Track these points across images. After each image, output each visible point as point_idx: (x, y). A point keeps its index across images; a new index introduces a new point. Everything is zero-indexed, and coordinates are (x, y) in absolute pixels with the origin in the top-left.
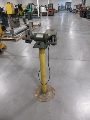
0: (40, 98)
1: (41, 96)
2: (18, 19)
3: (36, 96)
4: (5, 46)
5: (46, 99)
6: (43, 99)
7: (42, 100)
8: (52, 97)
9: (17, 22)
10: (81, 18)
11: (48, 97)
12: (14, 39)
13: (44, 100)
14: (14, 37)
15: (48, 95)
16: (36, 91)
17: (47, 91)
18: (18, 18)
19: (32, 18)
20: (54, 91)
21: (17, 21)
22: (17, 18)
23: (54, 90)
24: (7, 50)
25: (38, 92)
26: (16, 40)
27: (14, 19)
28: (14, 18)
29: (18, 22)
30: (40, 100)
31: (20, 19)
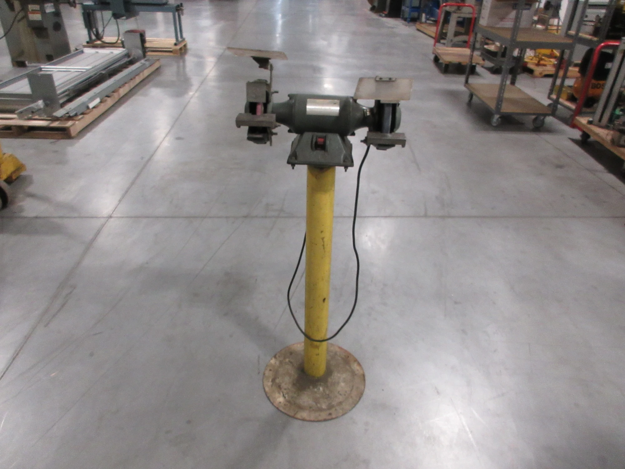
0: (301, 408)
1: (306, 399)
2: (57, 14)
3: (281, 399)
4: (20, 167)
5: (330, 407)
6: (321, 410)
7: (313, 416)
8: (354, 393)
9: (51, 31)
10: (374, 16)
11: (341, 398)
12: (56, 124)
13: (324, 415)
14: (60, 113)
15: (339, 388)
16: (273, 381)
17: (329, 372)
18: (56, 6)
19: (137, 8)
20: (355, 367)
21: (49, 25)
22: (49, 8)
23: (356, 360)
24: (31, 189)
25: (286, 382)
26: (73, 132)
27: (34, 12)
28: (31, 7)
29: (58, 26)
30: (304, 414)
31: (64, 9)
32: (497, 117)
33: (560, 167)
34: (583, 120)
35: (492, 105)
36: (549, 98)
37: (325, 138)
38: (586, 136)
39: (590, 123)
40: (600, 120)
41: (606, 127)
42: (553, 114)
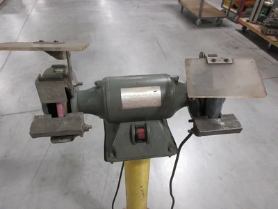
32: (199, 20)
33: (237, 48)
34: (244, 20)
35: (197, 14)
36: (222, 7)
37: (145, 127)
38: (244, 28)
39: (248, 21)
40: (253, 20)
41: (256, 23)
42: (227, 17)
